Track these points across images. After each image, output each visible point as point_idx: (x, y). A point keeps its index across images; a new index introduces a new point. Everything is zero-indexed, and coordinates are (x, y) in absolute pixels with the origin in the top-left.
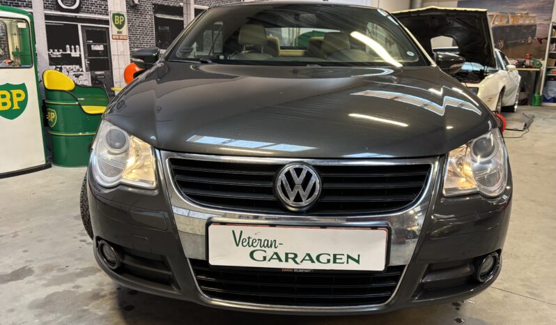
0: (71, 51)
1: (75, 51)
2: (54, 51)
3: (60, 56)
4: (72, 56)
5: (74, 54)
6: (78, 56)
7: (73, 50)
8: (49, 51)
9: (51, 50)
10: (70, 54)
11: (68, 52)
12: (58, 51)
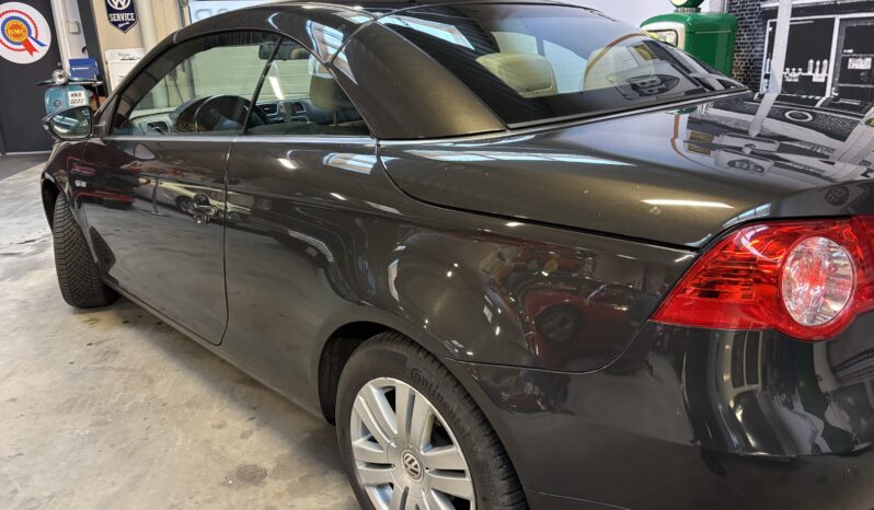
0: (814, 72)
1: (820, 72)
2: (791, 71)
3: (796, 80)
4: (814, 80)
5: (818, 78)
6: (823, 80)
7: (817, 70)
8: (785, 71)
9: (788, 69)
10: (811, 77)
11: (810, 73)
12: (797, 71)
